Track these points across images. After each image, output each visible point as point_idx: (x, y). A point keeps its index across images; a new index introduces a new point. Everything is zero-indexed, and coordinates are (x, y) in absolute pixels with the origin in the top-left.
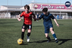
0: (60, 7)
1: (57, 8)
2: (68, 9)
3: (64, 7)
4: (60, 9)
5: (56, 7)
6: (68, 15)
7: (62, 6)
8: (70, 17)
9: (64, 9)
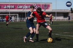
0: (9, 7)
1: (5, 8)
2: (20, 9)
3: (13, 6)
4: (8, 9)
5: (4, 6)
6: (19, 17)
7: (11, 5)
8: (23, 19)
9: (14, 8)
